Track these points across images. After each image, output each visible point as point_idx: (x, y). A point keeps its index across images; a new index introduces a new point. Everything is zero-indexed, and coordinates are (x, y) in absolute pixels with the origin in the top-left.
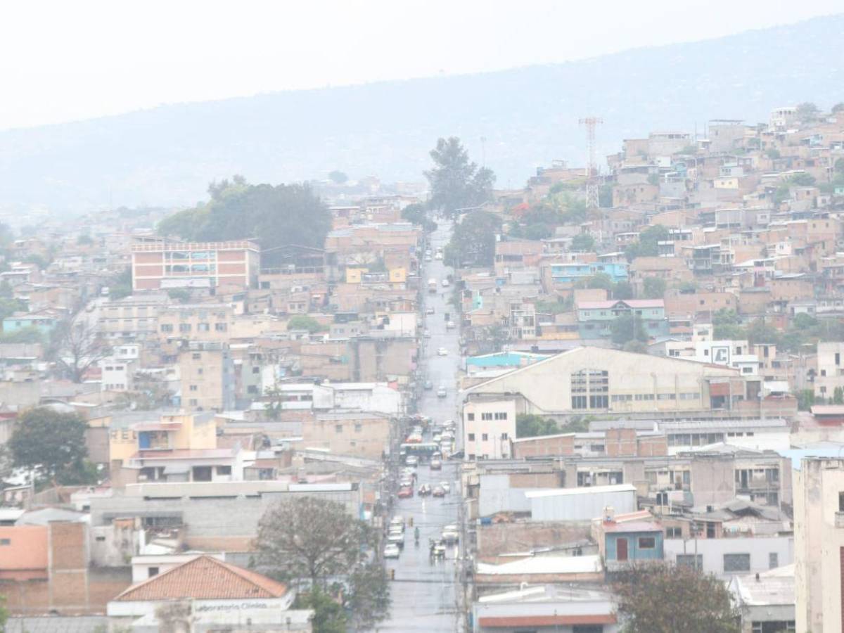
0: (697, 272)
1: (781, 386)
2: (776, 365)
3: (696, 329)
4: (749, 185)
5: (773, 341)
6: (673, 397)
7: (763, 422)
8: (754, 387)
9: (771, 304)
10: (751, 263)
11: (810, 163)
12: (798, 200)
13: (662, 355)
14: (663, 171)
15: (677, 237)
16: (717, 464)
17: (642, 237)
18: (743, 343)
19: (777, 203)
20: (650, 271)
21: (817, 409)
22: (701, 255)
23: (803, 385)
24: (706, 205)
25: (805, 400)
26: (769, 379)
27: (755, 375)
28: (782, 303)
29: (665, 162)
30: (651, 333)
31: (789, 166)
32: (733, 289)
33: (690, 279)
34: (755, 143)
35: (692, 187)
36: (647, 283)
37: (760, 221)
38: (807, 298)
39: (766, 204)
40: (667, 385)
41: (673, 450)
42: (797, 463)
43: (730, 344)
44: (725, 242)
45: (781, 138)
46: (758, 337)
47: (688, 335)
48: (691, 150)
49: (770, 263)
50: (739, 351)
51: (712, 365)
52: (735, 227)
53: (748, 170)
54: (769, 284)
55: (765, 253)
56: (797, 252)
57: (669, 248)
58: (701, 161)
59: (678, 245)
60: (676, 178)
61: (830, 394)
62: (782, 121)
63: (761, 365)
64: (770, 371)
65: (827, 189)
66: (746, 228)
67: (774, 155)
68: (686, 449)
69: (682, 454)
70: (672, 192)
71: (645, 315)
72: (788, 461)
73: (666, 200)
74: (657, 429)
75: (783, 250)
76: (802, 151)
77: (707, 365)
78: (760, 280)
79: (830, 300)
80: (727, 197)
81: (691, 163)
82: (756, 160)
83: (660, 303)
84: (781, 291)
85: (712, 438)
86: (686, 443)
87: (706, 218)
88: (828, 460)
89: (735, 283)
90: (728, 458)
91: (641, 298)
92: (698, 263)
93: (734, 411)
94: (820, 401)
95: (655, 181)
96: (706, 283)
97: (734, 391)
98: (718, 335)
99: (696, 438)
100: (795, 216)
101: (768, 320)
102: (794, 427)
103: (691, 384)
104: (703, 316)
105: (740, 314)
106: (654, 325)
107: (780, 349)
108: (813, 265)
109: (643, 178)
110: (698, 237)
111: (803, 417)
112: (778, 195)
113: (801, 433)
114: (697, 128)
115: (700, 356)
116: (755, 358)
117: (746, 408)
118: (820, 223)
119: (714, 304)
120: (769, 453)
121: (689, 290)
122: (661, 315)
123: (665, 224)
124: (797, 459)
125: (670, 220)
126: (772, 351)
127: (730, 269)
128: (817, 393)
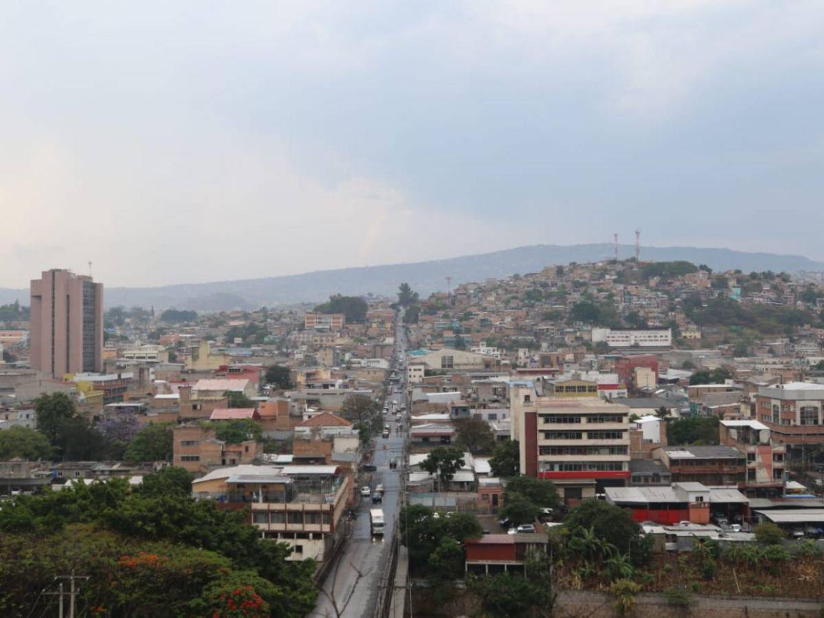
0: (482, 326)
1: (507, 362)
2: (506, 355)
3: (481, 343)
4: (498, 298)
5: (505, 347)
6: (473, 364)
7: (502, 373)
8: (498, 362)
9: (504, 336)
10: (498, 323)
11: (517, 292)
12: (513, 304)
13: (470, 351)
14: (471, 294)
15: (475, 315)
16: (487, 386)
17: (465, 315)
18: (495, 348)
19: (507, 304)
20: (466, 325)
21: (518, 369)
22: (483, 320)
23: (514, 361)
24: (485, 305)
25: (515, 366)
26: (503, 359)
27: (499, 358)
28: (508, 336)
29: (472, 291)
30: (466, 344)
31: (510, 293)
32: (492, 331)
33: (479, 328)
34: (500, 286)
35: (480, 299)
36: (466, 328)
37: (501, 310)
38: (514, 335)
39: (502, 305)
40: (472, 361)
41: (473, 381)
42: (512, 386)
43: (491, 348)
44: (490, 317)
45: (508, 284)
46: (500, 346)
47: (478, 346)
48: (480, 288)
49: (504, 323)
50: (494, 351)
51: (486, 355)
52: (493, 312)
53: (497, 294)
54: (504, 330)
55: (502, 320)
56: (513, 320)
57: (472, 318)
58: (483, 291)
59: (476, 317)
60: (475, 297)
61: (522, 364)
62: (508, 279)
63: (501, 355)
64: (504, 357)
65: (522, 300)
66: (497, 312)
67: (506, 290)
68: (476, 381)
69: (476, 383)
70: (474, 301)
71: (465, 339)
72: (509, 385)
73: (472, 303)
74: (468, 375)
75: (508, 319)
76: (515, 289)
77: (483, 355)
78: (501, 329)
79: (522, 335)
80: (492, 303)
81: (480, 292)
82: (500, 291)
83: (469, 335)
84: (507, 332)
85: (485, 377)
86: (477, 379)
87: (484, 309)
88: (521, 385)
89: (493, 329)
90: (490, 384)
91: (463, 334)
92: (482, 323)
93: (493, 369)
94: (519, 367)
95: (469, 297)
96: (484, 329)
97: (492, 363)
98: (487, 346)
99: (480, 377)
100: (513, 309)
101: (503, 341)
102: (511, 374)
103: (479, 361)
104: (483, 340)
105: (494, 339)
106: (468, 342)
107: (507, 350)
108: (517, 324)
109: (465, 297)
110: (482, 315)
111: (514, 371)
112: (507, 302)
113: (513, 377)
114: (482, 281)
115: (482, 352)
116: (499, 353)
117: (495, 369)
118: (520, 311)
119: (487, 335)
120: (503, 383)
121: (478, 331)
122: (470, 339)
123: (472, 311)
124: (512, 385)
125: (474, 310)
126: (505, 351)
127: (492, 325)
128: (518, 364)
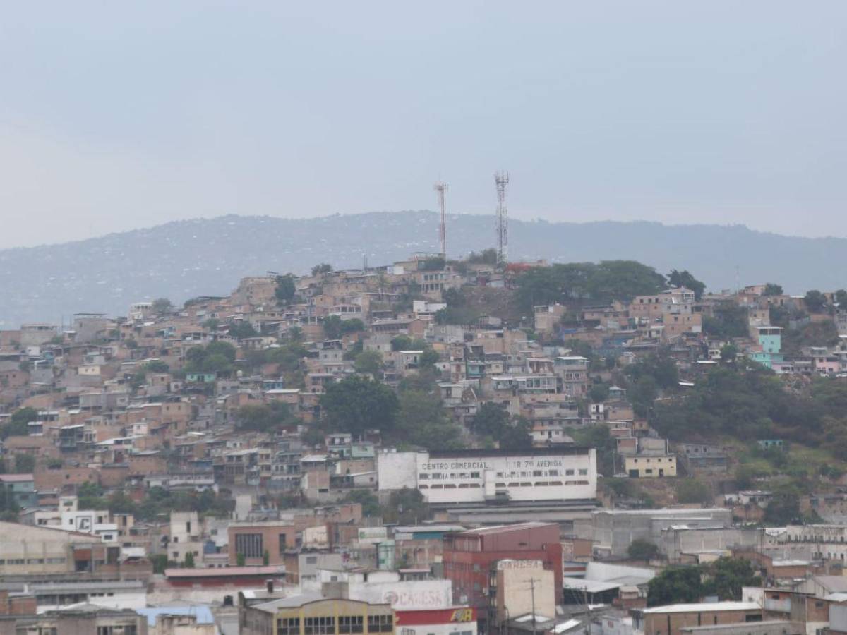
0: (63, 450)
1: (138, 552)
2: (134, 532)
3: (63, 499)
4: (109, 372)
5: (131, 510)
6: (41, 561)
7: (122, 584)
8: (114, 552)
9: (129, 478)
10: (111, 441)
11: (165, 352)
12: (153, 386)
13: (31, 523)
14: (33, 359)
15: (45, 418)
16: (81, 622)
17: (14, 418)
18: (104, 513)
19: (135, 388)
20: (20, 448)
21: (170, 572)
22: (66, 434)
23: (157, 551)
24: (72, 390)
25: (160, 564)
26: (127, 545)
27: (115, 541)
28: (139, 477)
29: (35, 351)
30: (22, 504)
31: (146, 356)
32: (95, 465)
33: (57, 456)
34: (115, 335)
35: (59, 374)
36: (19, 457)
37: (119, 403)
38: (160, 473)
39: (124, 389)
40: (36, 551)
41: (41, 610)
42: (152, 621)
43: (92, 514)
44: (89, 423)
45: (138, 330)
46: (117, 508)
47: (55, 507)
48: (58, 340)
49: (129, 442)
50: (100, 520)
51: (76, 533)
52: (96, 409)
53: (109, 358)
54: (127, 460)
55: (124, 433)
56: (153, 432)
57: (39, 428)
58: (67, 350)
59: (46, 425)
60: (45, 366)
61: (181, 558)
62: (139, 315)
63: (120, 533)
64: (128, 538)
65: (180, 376)
66: (107, 409)
67: (132, 345)
68: (53, 608)
69: (49, 613)
70: (41, 378)
71: (16, 488)
72: (144, 618)
73: (37, 385)
74: (27, 590)
75: (141, 430)
76: (158, 341)
77: (71, 533)
78: (119, 457)
79: (181, 475)
80: (89, 382)
81: (58, 352)
82: (116, 350)
83: (29, 477)
84: (138, 467)
85: (76, 598)
86: (53, 603)
87: (72, 401)
88: (180, 618)
89: (97, 459)
90: (91, 616)
91: (12, 473)
92: (65, 441)
93: (96, 574)
94: (173, 565)
95: (26, 367)
96: (72, 460)
97: (95, 557)
98: (82, 506)
99: (63, 598)
100: (151, 400)
101: (126, 493)
102: (150, 588)
103: (58, 550)
104: (68, 489)
105: (102, 487)
106: (25, 496)
107: (137, 518)
108: (167, 444)
109: (15, 366)
110: (64, 418)
111: (158, 579)
112: (135, 381)
113: (157, 593)
114: (65, 324)
115: (65, 525)
116: (114, 526)
117: (105, 571)
118: (173, 406)
119: (79, 478)
120: (127, 612)
121: (56, 466)
122: (31, 488)
123: (35, 407)
124: (152, 616)
125: (35, 402)
126: (130, 520)
127: (94, 447)
128: (171, 557)
